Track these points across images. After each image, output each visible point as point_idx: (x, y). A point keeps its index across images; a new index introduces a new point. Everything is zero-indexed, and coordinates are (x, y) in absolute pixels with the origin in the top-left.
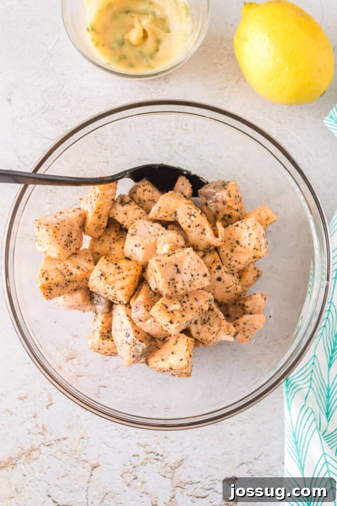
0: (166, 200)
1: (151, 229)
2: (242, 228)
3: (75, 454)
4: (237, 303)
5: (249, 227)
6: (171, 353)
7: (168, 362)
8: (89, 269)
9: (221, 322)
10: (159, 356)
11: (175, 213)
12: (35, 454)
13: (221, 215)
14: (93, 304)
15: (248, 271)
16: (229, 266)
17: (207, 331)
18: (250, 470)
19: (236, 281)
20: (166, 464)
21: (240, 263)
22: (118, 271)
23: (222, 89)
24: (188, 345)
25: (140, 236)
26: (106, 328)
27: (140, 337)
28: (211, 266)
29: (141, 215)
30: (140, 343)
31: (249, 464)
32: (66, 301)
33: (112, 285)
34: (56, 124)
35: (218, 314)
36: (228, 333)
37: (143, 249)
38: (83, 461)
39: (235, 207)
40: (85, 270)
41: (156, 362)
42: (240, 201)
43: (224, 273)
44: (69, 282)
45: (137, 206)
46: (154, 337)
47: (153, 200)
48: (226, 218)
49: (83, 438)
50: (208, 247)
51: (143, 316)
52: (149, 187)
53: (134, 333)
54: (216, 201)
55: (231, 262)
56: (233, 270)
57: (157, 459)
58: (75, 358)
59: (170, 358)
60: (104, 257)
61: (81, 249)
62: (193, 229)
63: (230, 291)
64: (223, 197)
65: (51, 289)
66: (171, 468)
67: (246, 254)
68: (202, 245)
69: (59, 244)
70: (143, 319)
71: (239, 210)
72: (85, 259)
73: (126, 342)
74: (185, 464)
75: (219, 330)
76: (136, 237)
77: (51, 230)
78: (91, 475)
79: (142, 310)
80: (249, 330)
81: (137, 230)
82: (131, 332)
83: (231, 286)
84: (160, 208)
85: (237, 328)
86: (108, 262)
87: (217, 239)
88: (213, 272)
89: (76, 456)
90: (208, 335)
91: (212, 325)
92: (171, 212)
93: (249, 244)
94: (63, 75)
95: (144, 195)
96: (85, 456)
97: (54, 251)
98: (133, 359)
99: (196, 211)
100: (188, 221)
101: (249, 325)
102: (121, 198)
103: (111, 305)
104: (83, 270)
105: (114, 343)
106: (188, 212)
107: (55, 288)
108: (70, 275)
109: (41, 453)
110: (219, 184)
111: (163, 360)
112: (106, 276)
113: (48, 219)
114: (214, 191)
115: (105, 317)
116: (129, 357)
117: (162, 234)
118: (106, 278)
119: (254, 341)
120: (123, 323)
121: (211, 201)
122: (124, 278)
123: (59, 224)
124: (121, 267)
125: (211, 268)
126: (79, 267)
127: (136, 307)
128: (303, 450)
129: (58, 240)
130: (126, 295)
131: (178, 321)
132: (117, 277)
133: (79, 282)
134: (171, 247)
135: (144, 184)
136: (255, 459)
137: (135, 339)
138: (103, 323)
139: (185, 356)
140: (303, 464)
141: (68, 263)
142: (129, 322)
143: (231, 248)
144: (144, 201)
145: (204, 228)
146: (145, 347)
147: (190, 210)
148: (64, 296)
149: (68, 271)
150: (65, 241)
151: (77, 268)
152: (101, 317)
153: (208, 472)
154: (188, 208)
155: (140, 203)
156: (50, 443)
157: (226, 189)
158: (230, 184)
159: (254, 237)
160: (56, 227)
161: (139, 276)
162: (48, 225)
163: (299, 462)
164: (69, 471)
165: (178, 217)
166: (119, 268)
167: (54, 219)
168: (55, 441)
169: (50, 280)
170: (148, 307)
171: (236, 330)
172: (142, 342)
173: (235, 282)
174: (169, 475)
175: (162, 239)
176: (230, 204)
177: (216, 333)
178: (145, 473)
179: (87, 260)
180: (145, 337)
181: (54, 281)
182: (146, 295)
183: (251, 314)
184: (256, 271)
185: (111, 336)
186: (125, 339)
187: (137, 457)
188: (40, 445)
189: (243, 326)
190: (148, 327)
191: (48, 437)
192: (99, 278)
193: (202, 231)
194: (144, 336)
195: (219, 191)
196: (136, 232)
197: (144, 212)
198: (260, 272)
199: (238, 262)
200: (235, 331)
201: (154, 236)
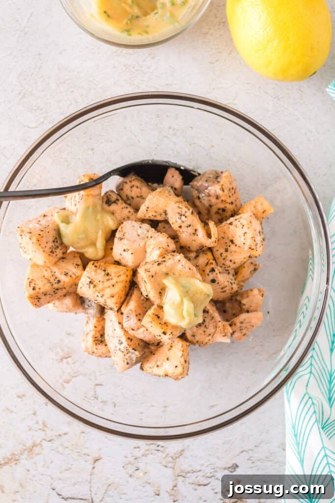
0: (155, 199)
1: (140, 231)
2: (236, 227)
3: (77, 449)
4: (234, 298)
5: (243, 226)
6: (166, 359)
7: (163, 368)
8: (77, 275)
9: (216, 324)
10: (154, 362)
11: (165, 212)
12: (37, 450)
13: (214, 210)
14: (84, 308)
15: (244, 267)
16: (223, 266)
17: (203, 333)
18: (251, 457)
19: (232, 280)
20: (168, 454)
21: (234, 263)
22: (107, 278)
23: (214, 63)
24: (183, 351)
25: (128, 240)
26: (99, 332)
27: (133, 344)
28: (204, 269)
29: (129, 214)
30: (133, 351)
31: (250, 452)
32: (56, 307)
33: (102, 293)
34: (35, 110)
35: (213, 315)
36: (224, 334)
37: (132, 254)
38: (85, 454)
39: (229, 200)
40: (73, 276)
41: (151, 368)
42: (235, 192)
43: (219, 274)
44: (57, 289)
45: (124, 205)
46: (148, 342)
47: (142, 196)
48: (220, 211)
49: (83, 433)
50: (201, 248)
51: (135, 325)
52: (137, 183)
53: (127, 341)
54: (209, 195)
55: (226, 262)
56: (228, 270)
57: (158, 450)
58: (70, 357)
59: (164, 364)
60: (92, 262)
61: (68, 251)
62: (184, 229)
63: (225, 291)
64: (215, 191)
65: (40, 298)
66: (172, 458)
67: (241, 253)
68: (194, 246)
69: (44, 251)
70: (135, 328)
71: (234, 202)
72: (73, 264)
73: (120, 349)
74: (186, 453)
75: (215, 332)
76: (125, 241)
77: (35, 238)
78: (94, 468)
79: (134, 320)
80: (246, 327)
81: (125, 233)
82: (124, 339)
83: (226, 286)
84: (148, 208)
85: (234, 327)
86: (96, 268)
87: (210, 240)
88: (206, 275)
89: (77, 450)
90: (203, 337)
91: (207, 327)
92: (161, 211)
93: (244, 244)
94: (39, 55)
95: (132, 191)
96: (86, 450)
97: (40, 258)
98: (127, 366)
99: (186, 210)
100: (179, 221)
101: (246, 323)
102: (107, 197)
103: (102, 310)
104: (71, 276)
105: (107, 348)
106: (178, 211)
107: (43, 297)
108: (58, 283)
109: (43, 449)
110: (211, 176)
111: (158, 366)
112: (95, 283)
113: (31, 226)
114: (207, 185)
115: (97, 321)
116: (123, 363)
117: (151, 237)
118: (95, 286)
119: (251, 338)
120: (115, 330)
121: (203, 195)
122: (113, 286)
123: (42, 231)
124: (110, 273)
125: (204, 271)
126: (67, 273)
127: (128, 317)
128: (302, 444)
129: (42, 248)
130: (116, 303)
131: (171, 333)
132: (107, 284)
133: (67, 289)
134: (161, 253)
135: (130, 179)
136: (256, 446)
137: (128, 347)
138: (95, 327)
139: (180, 362)
140: (302, 457)
141: (55, 269)
142: (121, 330)
143: (225, 247)
144: (132, 198)
145: (196, 228)
146: (139, 356)
147: (180, 210)
148: (53, 302)
149: (56, 278)
150: (50, 248)
151: (65, 275)
152: (93, 321)
153: (209, 460)
154: (178, 207)
155: (128, 201)
156: (51, 438)
157: (219, 182)
158: (224, 175)
159: (249, 236)
160: (39, 235)
161: (130, 281)
162: (30, 233)
163: (299, 454)
164: (72, 465)
165: (168, 216)
166: (108, 274)
167: (37, 226)
168: (56, 436)
169: (37, 290)
170: (140, 316)
171: (232, 329)
172: (135, 350)
173: (230, 281)
174: (170, 465)
175: (151, 242)
176: (223, 198)
177: (212, 335)
178: (147, 463)
179: (75, 265)
180: (139, 344)
181: (42, 291)
182: (137, 301)
183: (248, 312)
184: (252, 265)
185: (105, 340)
186: (119, 346)
187: (138, 449)
188: (41, 441)
189: (240, 325)
190: (141, 334)
191: (49, 433)
192: (88, 286)
193: (194, 232)
194: (137, 343)
195: (211, 186)
196: (124, 235)
197: (132, 211)
198: (258, 265)
199: (233, 261)
200: (231, 331)
201: (143, 239)
